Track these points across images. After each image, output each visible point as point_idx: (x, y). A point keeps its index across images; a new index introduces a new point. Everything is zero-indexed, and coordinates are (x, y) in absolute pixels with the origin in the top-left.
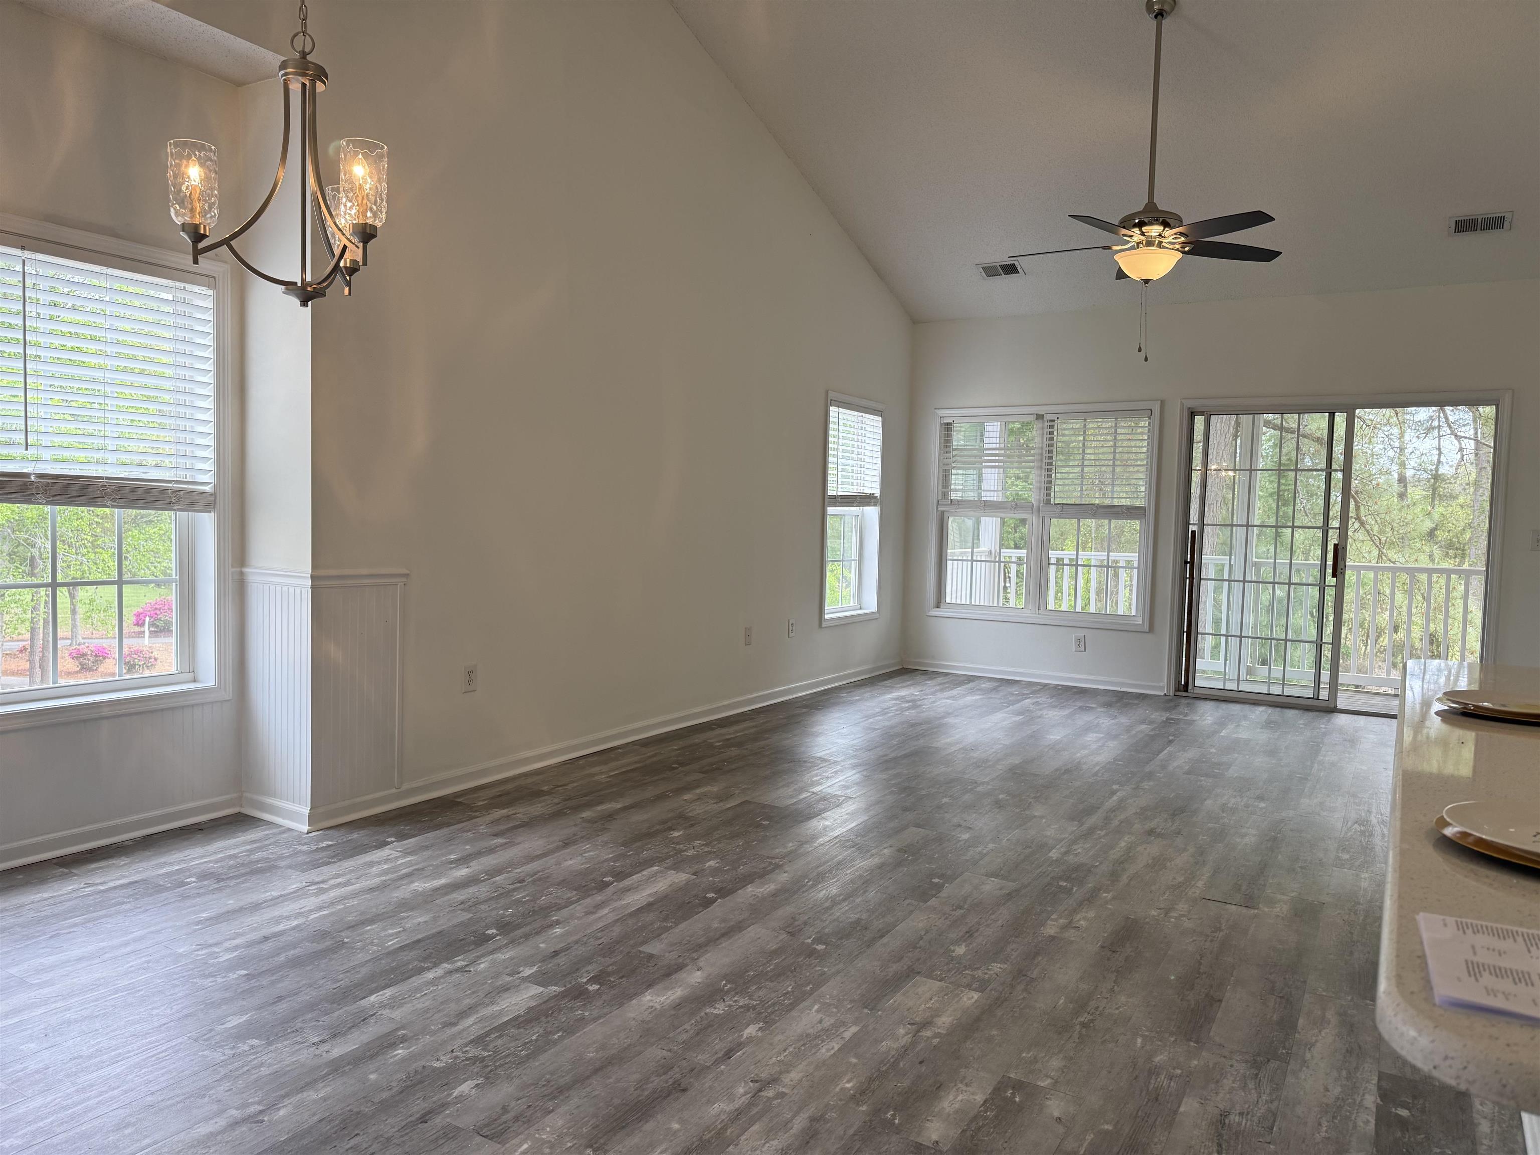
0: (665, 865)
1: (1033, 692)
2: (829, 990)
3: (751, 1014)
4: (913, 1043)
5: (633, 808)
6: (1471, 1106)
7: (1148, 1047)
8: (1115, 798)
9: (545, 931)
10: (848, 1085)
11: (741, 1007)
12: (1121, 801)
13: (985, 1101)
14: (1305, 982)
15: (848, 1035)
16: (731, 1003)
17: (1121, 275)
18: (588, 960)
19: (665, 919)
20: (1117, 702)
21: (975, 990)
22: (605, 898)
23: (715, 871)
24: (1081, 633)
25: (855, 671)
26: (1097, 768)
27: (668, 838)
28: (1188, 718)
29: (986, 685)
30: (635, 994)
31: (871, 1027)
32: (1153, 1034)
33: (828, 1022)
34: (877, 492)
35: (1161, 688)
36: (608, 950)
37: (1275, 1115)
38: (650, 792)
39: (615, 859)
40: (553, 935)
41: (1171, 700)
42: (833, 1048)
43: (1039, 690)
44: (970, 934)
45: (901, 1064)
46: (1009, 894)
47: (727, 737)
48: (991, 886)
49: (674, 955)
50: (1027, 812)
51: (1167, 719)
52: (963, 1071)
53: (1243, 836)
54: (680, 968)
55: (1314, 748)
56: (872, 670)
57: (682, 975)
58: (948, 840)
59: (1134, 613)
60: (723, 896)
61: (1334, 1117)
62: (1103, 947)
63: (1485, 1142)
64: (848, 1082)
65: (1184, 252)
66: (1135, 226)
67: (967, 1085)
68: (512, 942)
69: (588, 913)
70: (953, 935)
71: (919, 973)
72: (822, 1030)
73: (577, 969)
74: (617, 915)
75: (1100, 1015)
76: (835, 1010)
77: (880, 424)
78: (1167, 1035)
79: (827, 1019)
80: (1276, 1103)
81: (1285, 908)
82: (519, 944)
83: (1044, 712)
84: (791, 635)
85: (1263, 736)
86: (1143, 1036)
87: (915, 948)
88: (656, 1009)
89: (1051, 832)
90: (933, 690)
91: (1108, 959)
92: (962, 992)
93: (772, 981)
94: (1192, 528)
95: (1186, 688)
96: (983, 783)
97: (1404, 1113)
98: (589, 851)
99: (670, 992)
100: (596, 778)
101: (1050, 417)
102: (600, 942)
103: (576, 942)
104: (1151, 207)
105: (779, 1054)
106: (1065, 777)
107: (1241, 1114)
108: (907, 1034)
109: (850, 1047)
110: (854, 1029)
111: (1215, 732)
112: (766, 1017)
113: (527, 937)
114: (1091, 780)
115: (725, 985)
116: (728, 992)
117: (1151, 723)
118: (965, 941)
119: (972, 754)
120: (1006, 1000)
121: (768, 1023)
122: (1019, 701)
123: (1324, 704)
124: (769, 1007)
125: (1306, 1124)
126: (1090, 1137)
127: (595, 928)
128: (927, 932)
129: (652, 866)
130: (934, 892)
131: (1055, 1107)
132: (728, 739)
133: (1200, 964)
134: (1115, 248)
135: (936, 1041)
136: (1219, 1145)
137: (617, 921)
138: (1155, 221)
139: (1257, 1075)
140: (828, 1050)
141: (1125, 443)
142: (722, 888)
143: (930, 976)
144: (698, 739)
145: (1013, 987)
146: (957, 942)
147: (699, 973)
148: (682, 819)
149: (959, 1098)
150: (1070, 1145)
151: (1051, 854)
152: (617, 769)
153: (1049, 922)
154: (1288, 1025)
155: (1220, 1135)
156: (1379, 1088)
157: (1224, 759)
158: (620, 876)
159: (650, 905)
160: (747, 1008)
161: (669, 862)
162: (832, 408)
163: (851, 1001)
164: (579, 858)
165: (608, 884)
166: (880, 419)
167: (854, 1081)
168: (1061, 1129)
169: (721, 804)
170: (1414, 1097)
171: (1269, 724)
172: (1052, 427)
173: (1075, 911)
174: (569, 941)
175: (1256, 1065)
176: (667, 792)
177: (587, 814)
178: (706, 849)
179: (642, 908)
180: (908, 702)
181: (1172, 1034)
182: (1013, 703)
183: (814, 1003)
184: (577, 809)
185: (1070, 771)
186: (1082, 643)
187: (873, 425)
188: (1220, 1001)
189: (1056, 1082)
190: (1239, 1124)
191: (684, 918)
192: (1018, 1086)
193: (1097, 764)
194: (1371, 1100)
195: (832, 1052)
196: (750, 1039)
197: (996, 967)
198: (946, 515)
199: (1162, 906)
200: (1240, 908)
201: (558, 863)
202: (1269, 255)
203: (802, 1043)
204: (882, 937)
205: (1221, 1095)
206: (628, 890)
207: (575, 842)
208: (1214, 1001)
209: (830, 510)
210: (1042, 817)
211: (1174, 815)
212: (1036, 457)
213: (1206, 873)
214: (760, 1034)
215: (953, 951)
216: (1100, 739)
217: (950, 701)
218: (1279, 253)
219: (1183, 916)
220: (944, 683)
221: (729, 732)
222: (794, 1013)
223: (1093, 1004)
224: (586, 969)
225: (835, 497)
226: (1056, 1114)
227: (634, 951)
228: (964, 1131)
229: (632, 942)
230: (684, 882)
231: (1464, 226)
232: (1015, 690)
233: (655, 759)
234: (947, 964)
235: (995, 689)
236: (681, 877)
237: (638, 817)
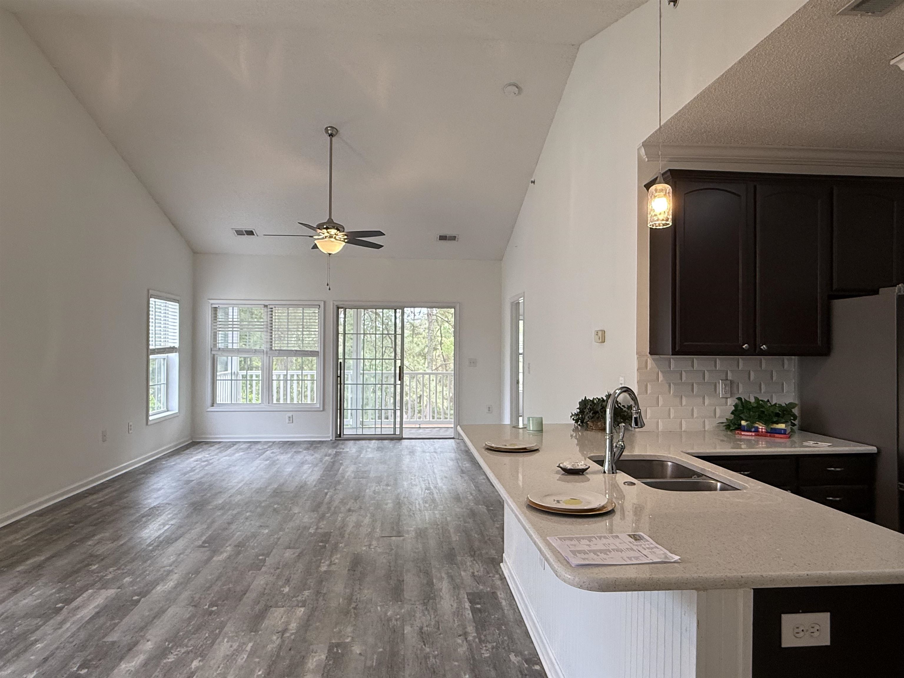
0: (96, 588)
1: (269, 447)
2: (229, 628)
3: (191, 655)
4: (283, 641)
5: (53, 557)
6: (498, 596)
7: (383, 610)
8: (328, 496)
9: (30, 648)
10: (260, 673)
11: (184, 653)
12: (331, 497)
13: (327, 657)
14: (430, 564)
15: (248, 648)
16: (176, 653)
17: (315, 247)
18: (72, 657)
19: (113, 619)
20: (311, 447)
21: (301, 607)
22: (63, 617)
23: (132, 583)
24: (290, 414)
25: (167, 447)
26: (315, 483)
27: (89, 571)
28: (344, 450)
29: (244, 446)
30: (114, 667)
31: (258, 641)
32: (383, 603)
33: (235, 646)
34: (177, 345)
35: (329, 437)
36: (83, 647)
37: (438, 622)
38: (61, 545)
39: (59, 591)
40: (37, 649)
41: (334, 443)
42: (244, 658)
43: (272, 445)
44: (288, 581)
45: (281, 654)
46: (298, 555)
47: (99, 500)
48: (289, 554)
49: (129, 637)
50: (291, 512)
51: (336, 452)
52: (311, 647)
53: (387, 504)
54: (136, 643)
55: (399, 459)
56: (176, 446)
57: (140, 647)
58: (258, 535)
59: (315, 402)
60: (144, 596)
61: (458, 616)
62: (349, 570)
63: (506, 608)
64: (259, 671)
65: (346, 242)
66: (324, 228)
67: (315, 653)
68: (9, 661)
69: (55, 630)
70: (280, 583)
71: (271, 606)
72: (234, 650)
73: (66, 664)
74: (78, 625)
75: (359, 601)
76: (236, 638)
77: (178, 307)
78: (388, 602)
79: (234, 644)
80: (437, 617)
81: (414, 533)
82: (14, 661)
83: (278, 457)
84: (130, 432)
85: (377, 455)
86: (380, 606)
87: (264, 594)
88: (132, 671)
89: (306, 520)
90: (216, 452)
91: (353, 575)
92: (295, 609)
93: (195, 634)
94: (340, 361)
95: (340, 436)
96: (264, 501)
97: (479, 606)
98: (36, 591)
99: (136, 659)
100: (14, 544)
101: (271, 307)
102: (74, 643)
103: (57, 649)
104: (330, 221)
105: (216, 670)
106: (302, 490)
107: (427, 626)
108: (278, 638)
109: (252, 653)
110: (250, 645)
111: (358, 456)
112: (201, 654)
113: (17, 655)
114: (314, 489)
115: (168, 645)
116: (172, 648)
117: (329, 455)
118: (287, 584)
119: (252, 486)
120: (317, 607)
121: (203, 656)
122: (264, 453)
123: (398, 436)
124: (200, 648)
125: (450, 622)
126: (375, 657)
127: (66, 637)
128: (267, 585)
129: (87, 590)
130: (262, 564)
131: (357, 649)
132: (101, 502)
133: (390, 566)
134: (314, 237)
135: (293, 637)
136: (424, 642)
137: (79, 629)
138: (333, 228)
139: (427, 608)
140: (242, 659)
141: (293, 314)
142: (141, 592)
143: (277, 606)
144: (79, 505)
145: (317, 600)
146: (283, 586)
147: (149, 642)
148: (93, 557)
149: (315, 660)
150: (369, 663)
151: (310, 531)
152: (28, 535)
153: (322, 564)
154: (430, 584)
155: (422, 638)
156: (468, 599)
157: (366, 469)
158: (68, 601)
159: (97, 613)
160: (188, 653)
161: (98, 585)
162: (151, 299)
163: (243, 631)
164: (30, 597)
165: (61, 609)
166: (177, 304)
167: (262, 670)
168: (363, 658)
169: (115, 543)
170: (480, 599)
171: (379, 449)
172: (272, 311)
173: (331, 556)
174: (51, 650)
175: (424, 604)
176: (73, 542)
177: (20, 568)
178: (119, 572)
179: (93, 616)
180: (204, 461)
181: (390, 601)
182: (260, 455)
183: (224, 639)
184: (11, 566)
185: (302, 487)
186: (291, 419)
187: (174, 308)
188: (403, 581)
189: (353, 638)
190: (427, 630)
191: (125, 615)
192: (338, 645)
193: (314, 480)
194: (467, 605)
195: (244, 660)
196: (197, 668)
197: (306, 593)
198: (216, 356)
199: (366, 544)
200: (397, 538)
201: (16, 604)
202: (379, 246)
203: (226, 660)
204: (245, 594)
205: (417, 621)
206: (78, 608)
207: (22, 588)
208: (401, 582)
209: (151, 357)
210: (299, 513)
211: (356, 500)
212: (265, 326)
213: (378, 525)
214: (201, 663)
215: (283, 591)
216: (311, 467)
217: (227, 458)
218: (382, 246)
219: (376, 547)
220: (220, 448)
221: (99, 497)
222: (215, 646)
223: (354, 598)
224: (73, 662)
225: (154, 350)
226: (358, 652)
227: (101, 642)
228: (323, 674)
229: (96, 638)
230: (114, 595)
231: (443, 238)
232: (259, 446)
233: (53, 523)
234: (283, 598)
235: (249, 447)
236: (111, 592)
237: (62, 563)
